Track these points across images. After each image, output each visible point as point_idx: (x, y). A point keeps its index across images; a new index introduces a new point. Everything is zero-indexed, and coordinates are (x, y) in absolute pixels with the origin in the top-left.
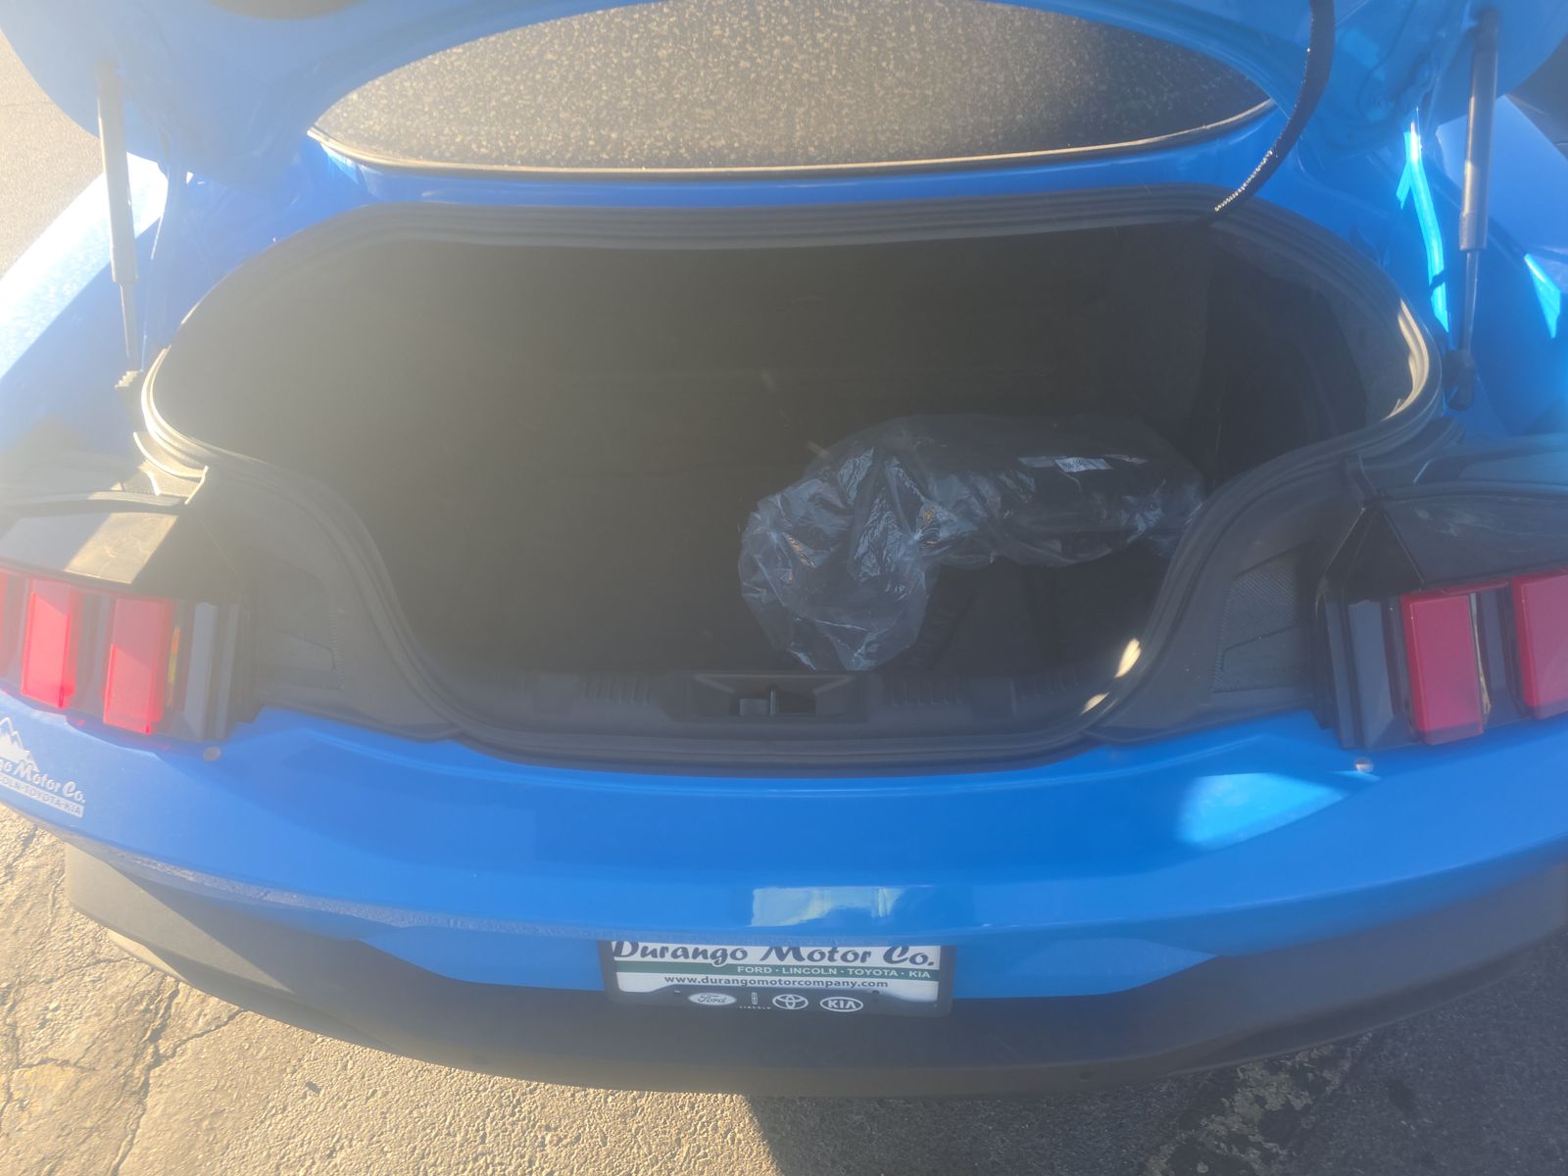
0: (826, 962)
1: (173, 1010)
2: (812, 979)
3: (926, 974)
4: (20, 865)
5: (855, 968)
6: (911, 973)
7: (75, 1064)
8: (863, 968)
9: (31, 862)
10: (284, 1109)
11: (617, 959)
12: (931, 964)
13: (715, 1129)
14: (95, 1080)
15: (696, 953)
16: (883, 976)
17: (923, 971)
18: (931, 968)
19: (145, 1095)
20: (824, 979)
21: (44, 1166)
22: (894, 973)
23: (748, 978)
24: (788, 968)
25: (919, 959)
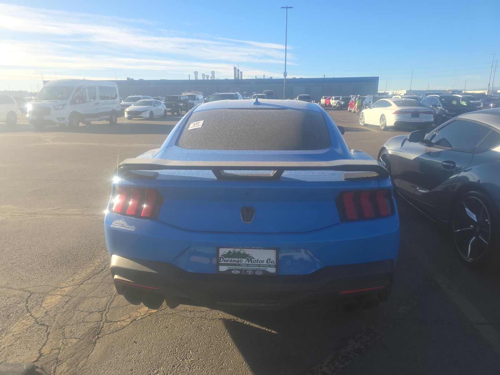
0: (256, 263)
1: (102, 330)
2: (254, 267)
3: (274, 266)
4: (65, 306)
5: (262, 264)
6: (271, 266)
7: (79, 339)
8: (263, 265)
9: (68, 305)
10: (129, 346)
11: (220, 262)
12: (274, 263)
13: (229, 350)
14: (83, 341)
15: (234, 261)
16: (266, 267)
17: (273, 265)
18: (274, 264)
19: (96, 344)
20: (256, 268)
21: (71, 355)
22: (268, 266)
23: (242, 267)
24: (250, 264)
25: (272, 262)
